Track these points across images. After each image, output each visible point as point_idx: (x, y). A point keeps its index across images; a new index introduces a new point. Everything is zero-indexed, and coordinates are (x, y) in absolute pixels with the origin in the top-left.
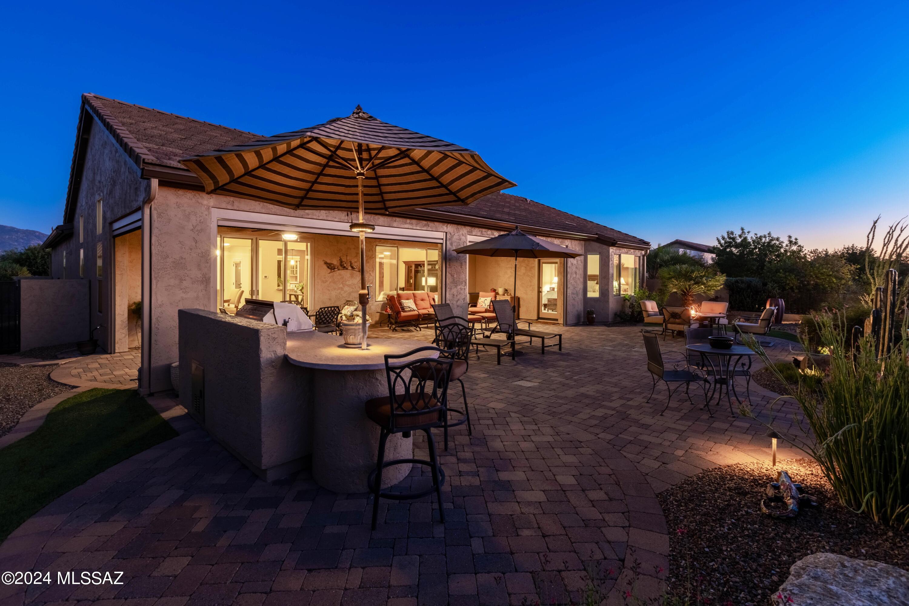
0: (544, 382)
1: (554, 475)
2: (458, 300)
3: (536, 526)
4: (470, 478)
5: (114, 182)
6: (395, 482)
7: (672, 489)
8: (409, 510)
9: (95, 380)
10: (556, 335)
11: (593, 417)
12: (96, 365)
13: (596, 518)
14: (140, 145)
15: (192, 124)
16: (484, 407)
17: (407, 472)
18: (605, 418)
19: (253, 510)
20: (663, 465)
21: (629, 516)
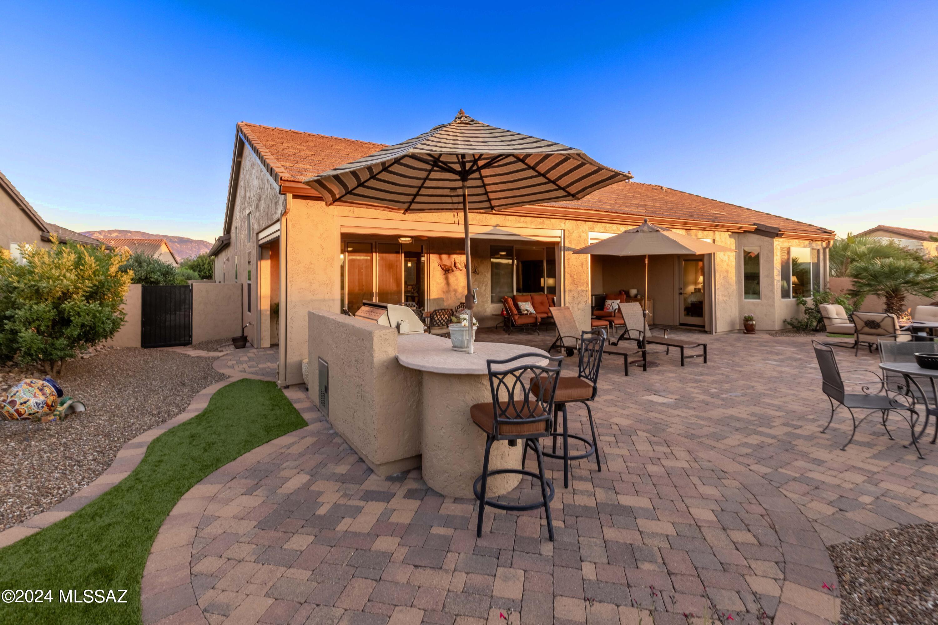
0: (682, 399)
1: (687, 507)
2: (580, 302)
3: (660, 561)
4: (585, 497)
5: (260, 197)
6: (502, 492)
7: (850, 543)
8: (516, 522)
9: (245, 371)
10: (699, 345)
11: (746, 445)
12: (245, 358)
13: (739, 564)
14: (278, 164)
15: (321, 140)
16: (605, 422)
17: (516, 484)
18: (761, 446)
19: (367, 502)
20: (840, 512)
21: (785, 567)
